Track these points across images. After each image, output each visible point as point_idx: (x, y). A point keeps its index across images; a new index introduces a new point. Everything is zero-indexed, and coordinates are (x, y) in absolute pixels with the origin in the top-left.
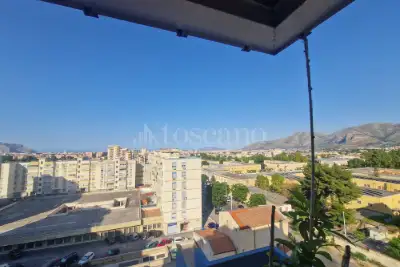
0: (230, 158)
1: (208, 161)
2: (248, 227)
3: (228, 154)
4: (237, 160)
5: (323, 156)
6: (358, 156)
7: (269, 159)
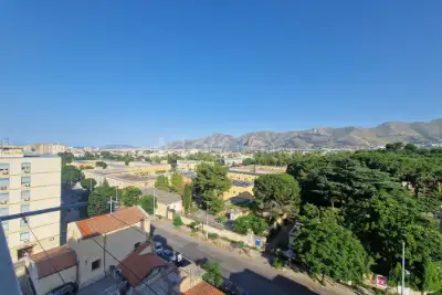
0: (139, 159)
1: (107, 162)
2: (97, 234)
3: (140, 153)
4: (148, 160)
5: (230, 157)
6: (251, 157)
7: (183, 159)
